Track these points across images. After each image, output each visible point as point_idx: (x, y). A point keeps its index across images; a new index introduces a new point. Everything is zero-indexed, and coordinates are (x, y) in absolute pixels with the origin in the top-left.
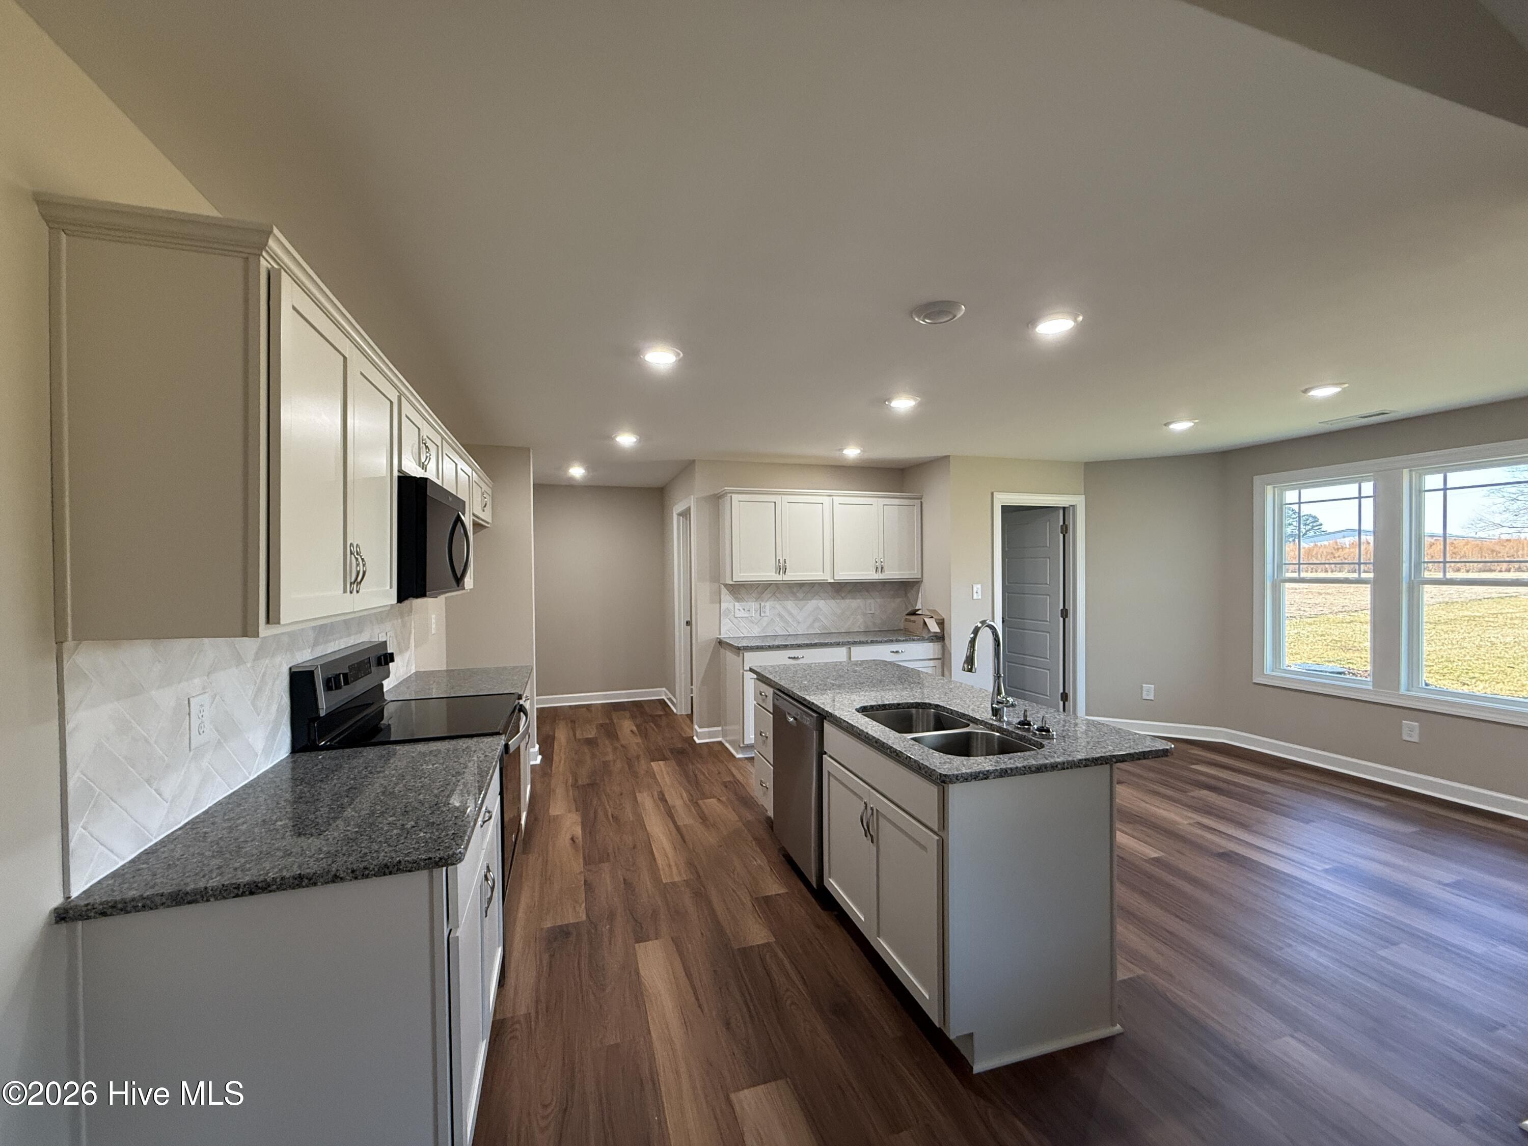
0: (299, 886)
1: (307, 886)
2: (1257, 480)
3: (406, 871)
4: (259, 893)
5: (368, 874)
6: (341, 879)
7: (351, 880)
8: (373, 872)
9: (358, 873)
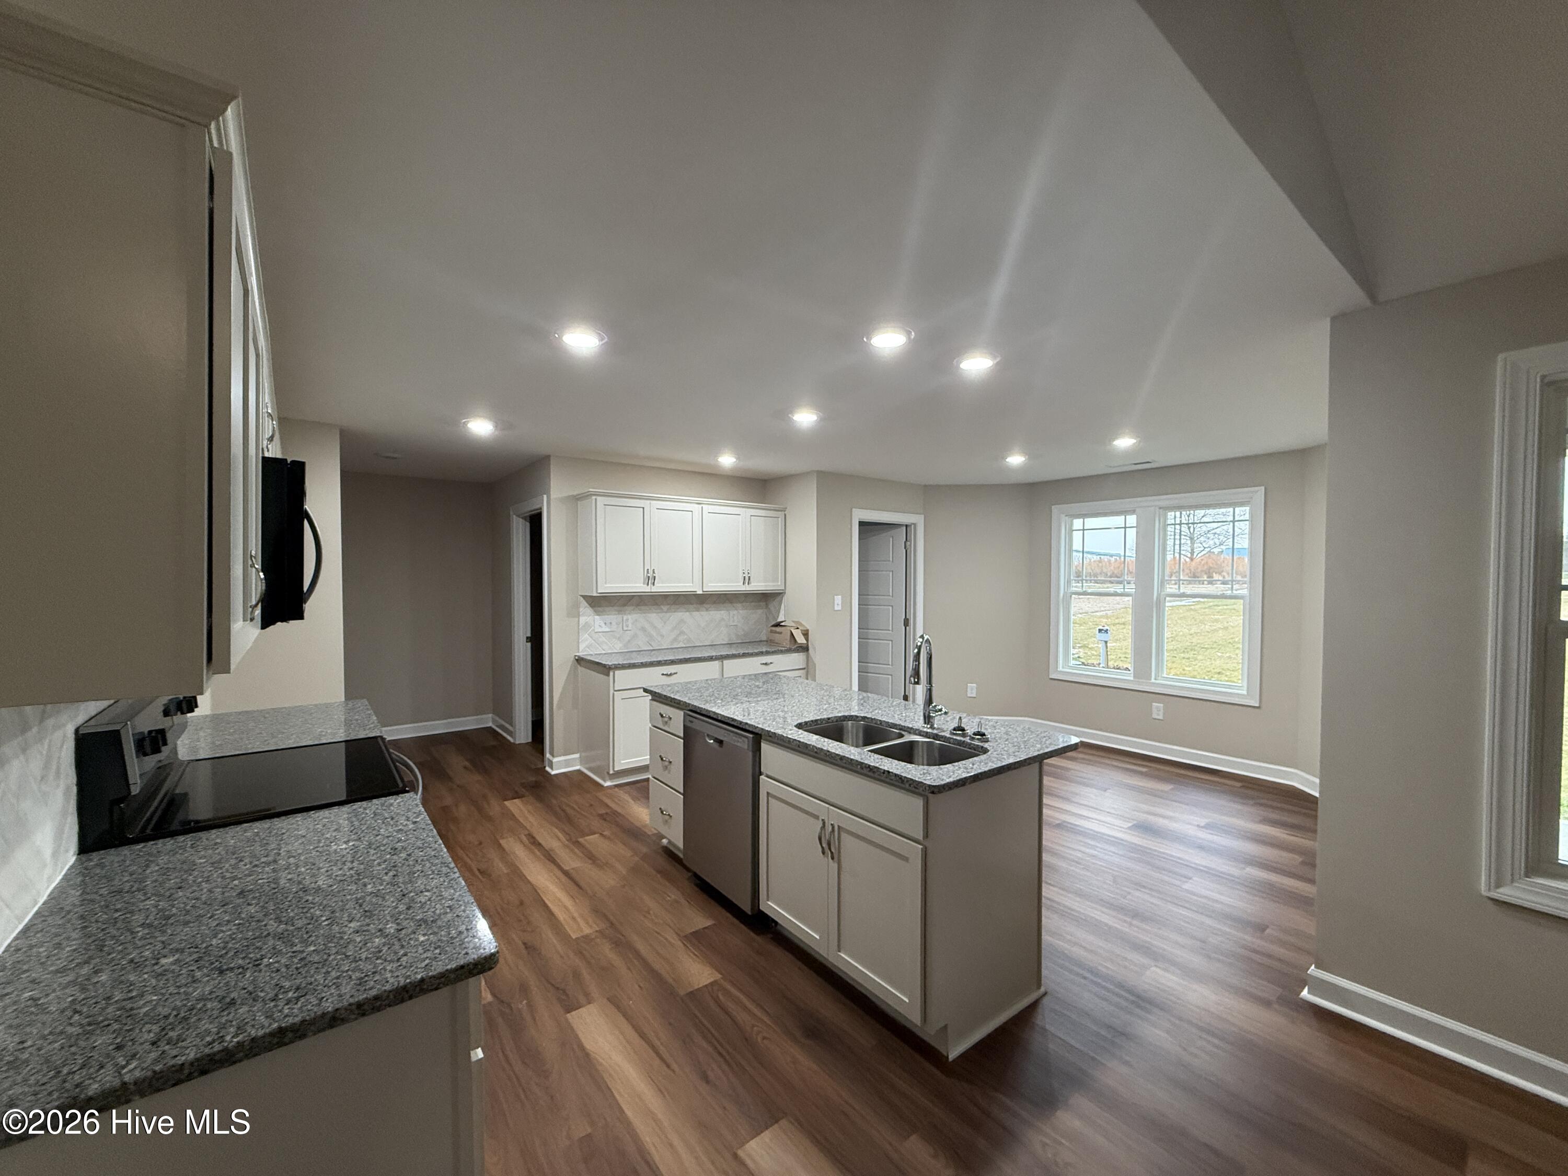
0: (281, 1044)
1: (291, 1042)
2: (1055, 509)
3: (432, 990)
4: (214, 1070)
5: (381, 1005)
6: (343, 1020)
7: (356, 1019)
8: (387, 1002)
9: (366, 1007)
